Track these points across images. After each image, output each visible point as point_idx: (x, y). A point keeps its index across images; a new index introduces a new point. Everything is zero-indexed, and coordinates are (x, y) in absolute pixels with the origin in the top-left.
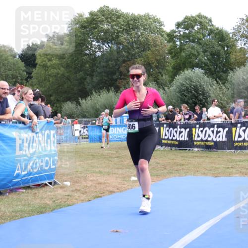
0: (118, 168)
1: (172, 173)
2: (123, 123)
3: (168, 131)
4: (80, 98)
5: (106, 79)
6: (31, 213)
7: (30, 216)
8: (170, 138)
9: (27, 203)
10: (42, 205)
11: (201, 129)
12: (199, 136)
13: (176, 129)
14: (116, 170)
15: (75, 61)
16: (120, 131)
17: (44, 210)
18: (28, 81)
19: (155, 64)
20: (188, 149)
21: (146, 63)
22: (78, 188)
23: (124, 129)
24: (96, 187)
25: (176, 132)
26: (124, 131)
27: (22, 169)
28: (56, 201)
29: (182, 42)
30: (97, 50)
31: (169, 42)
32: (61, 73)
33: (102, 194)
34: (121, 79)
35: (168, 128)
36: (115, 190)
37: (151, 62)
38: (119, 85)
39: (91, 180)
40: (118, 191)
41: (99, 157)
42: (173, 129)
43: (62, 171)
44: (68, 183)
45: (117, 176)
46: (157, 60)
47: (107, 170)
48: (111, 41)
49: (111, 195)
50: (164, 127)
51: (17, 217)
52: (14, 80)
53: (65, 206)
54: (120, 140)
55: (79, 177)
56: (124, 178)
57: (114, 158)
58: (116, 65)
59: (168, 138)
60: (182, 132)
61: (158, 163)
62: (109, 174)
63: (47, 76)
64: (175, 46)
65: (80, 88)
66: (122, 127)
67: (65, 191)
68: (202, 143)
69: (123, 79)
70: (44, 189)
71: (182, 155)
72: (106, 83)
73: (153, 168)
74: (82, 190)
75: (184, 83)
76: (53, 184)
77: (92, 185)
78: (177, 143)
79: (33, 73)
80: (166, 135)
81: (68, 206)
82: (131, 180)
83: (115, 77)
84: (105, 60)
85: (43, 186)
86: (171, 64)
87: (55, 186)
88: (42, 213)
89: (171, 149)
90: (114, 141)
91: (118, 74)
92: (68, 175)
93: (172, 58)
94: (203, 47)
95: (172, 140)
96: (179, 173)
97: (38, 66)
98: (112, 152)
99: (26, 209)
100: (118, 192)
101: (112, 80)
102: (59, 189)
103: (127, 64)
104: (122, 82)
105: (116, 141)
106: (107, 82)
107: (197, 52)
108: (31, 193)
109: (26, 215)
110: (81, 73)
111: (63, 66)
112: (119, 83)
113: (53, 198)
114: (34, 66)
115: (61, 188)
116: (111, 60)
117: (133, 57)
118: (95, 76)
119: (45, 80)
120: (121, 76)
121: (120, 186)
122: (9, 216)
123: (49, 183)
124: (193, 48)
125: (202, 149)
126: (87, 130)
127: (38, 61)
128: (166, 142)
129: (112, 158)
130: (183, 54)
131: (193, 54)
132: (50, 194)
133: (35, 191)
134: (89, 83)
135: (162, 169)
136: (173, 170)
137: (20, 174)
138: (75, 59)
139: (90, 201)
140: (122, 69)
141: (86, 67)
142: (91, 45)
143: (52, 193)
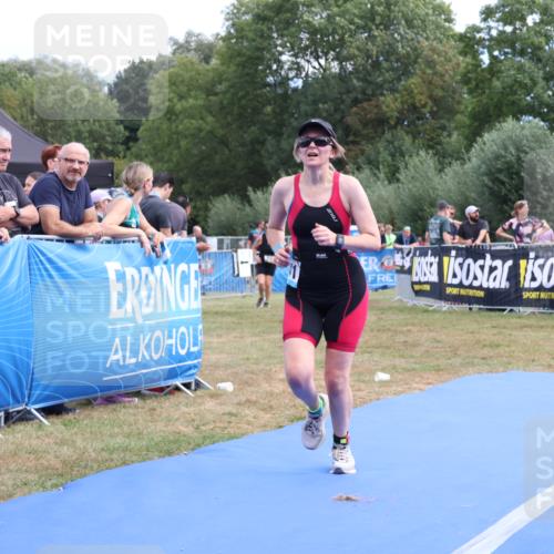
1: (473, 365)
3: (461, 265)
4: (250, 188)
7: (144, 460)
8: (466, 283)
9: (136, 432)
10: (171, 438)
11: (541, 261)
12: (534, 279)
13: (480, 262)
15: (240, 99)
17: (174, 446)
19: (428, 109)
20: (509, 308)
21: (406, 107)
22: (254, 398)
25: (482, 267)
27: (124, 350)
28: (202, 428)
29: (496, 53)
30: (292, 74)
31: (464, 53)
32: (208, 128)
34: (347, 143)
35: (460, 260)
37: (418, 104)
39: (281, 380)
42: (475, 261)
43: (213, 358)
44: (228, 386)
46: (431, 97)
48: (326, 54)
51: (112, 464)
53: (222, 439)
55: (252, 373)
56: (360, 374)
58: (336, 110)
59: (461, 282)
60: (496, 268)
61: (439, 342)
63: (175, 136)
64: (478, 64)
65: (251, 163)
67: (221, 404)
68: (543, 295)
69: (354, 143)
70: (173, 399)
71: (494, 323)
73: (427, 351)
74: (262, 401)
75: (503, 153)
76: (193, 387)
77: (284, 392)
78: (481, 294)
80: (455, 276)
81: (232, 437)
82: (376, 379)
84: (310, 98)
85: (171, 393)
86: (466, 107)
87: (198, 392)
88: (170, 453)
89: (470, 309)
91: (341, 131)
92: (227, 366)
93: (470, 92)
94: (545, 67)
95: (471, 287)
96: (489, 365)
99: (133, 444)
102: (208, 399)
103: (364, 109)
107: (531, 79)
108: (143, 408)
109: (134, 458)
110: (253, 128)
111: (211, 112)
113: (193, 420)
115: (213, 396)
117: (378, 92)
118: (285, 136)
120: (347, 136)
122: (95, 460)
123: (184, 385)
124: (520, 69)
125: (541, 310)
128: (455, 291)
130: (497, 84)
131: (520, 83)
132: (186, 410)
133: (151, 403)
134: (272, 153)
135: (450, 354)
136: (475, 357)
137: (121, 363)
138: (240, 94)
139: (281, 427)
140: (350, 120)
141: (265, 115)
142: (279, 62)
143: (192, 409)
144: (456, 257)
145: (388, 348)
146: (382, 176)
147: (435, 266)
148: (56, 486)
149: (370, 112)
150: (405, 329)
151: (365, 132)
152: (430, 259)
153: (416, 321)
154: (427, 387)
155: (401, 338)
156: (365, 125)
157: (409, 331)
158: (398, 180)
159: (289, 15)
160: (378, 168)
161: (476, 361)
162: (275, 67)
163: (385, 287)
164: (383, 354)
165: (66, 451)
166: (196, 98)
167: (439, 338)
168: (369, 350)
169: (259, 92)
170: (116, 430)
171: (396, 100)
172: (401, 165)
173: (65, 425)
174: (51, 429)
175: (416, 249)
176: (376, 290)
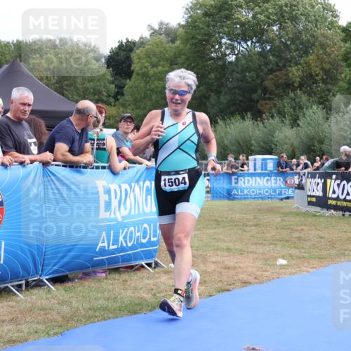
0: (256, 244)
1: (344, 255)
2: (266, 169)
3: (339, 185)
5: (240, 98)
6: (118, 312)
7: (117, 317)
8: (342, 197)
9: (113, 296)
10: (136, 301)
14: (254, 247)
16: (261, 183)
18: (118, 100)
19: (320, 77)
21: (305, 74)
23: (268, 180)
24: (221, 272)
26: (267, 183)
27: (109, 240)
28: (158, 295)
30: (228, 52)
33: (230, 285)
34: (264, 99)
35: (338, 181)
36: (251, 279)
37: (313, 74)
38: (261, 108)
39: (214, 262)
40: (256, 281)
41: (227, 225)
42: (348, 183)
45: (256, 256)
46: (322, 69)
47: (239, 246)
48: (251, 39)
49: (245, 288)
50: (331, 179)
51: (96, 319)
52: (97, 97)
54: (261, 198)
56: (266, 260)
57: (250, 226)
58: (257, 77)
59: (338, 196)
61: (322, 238)
62: (241, 252)
63: (149, 92)
66: (264, 177)
67: (171, 278)
69: (269, 99)
70: (139, 274)
72: (240, 106)
73: (314, 245)
76: (153, 266)
77: (214, 271)
79: (127, 86)
80: (334, 192)
82: (278, 264)
83: (255, 96)
84: (240, 68)
85: (138, 269)
86: (346, 76)
87: (157, 270)
88: (135, 313)
89: (343, 215)
90: (251, 198)
91: (260, 91)
95: (345, 200)
97: (134, 76)
98: (247, 216)
99: (110, 305)
100: (256, 283)
101: (251, 100)
102: (163, 275)
103: (277, 76)
104: (266, 104)
105: (255, 198)
106: (242, 104)
108: (119, 280)
109: (110, 315)
112: (262, 106)
113: (152, 289)
114: (129, 74)
115: (166, 272)
116: (248, 69)
117: (288, 64)
118: (223, 93)
119: (145, 98)
120: (265, 94)
121: (259, 273)
122: (84, 316)
123: (146, 264)
126: (208, 180)
127: (136, 67)
128: (333, 203)
129: (247, 226)
132: (148, 282)
133: (125, 276)
134: (214, 105)
135: (328, 247)
136: (345, 250)
137: (107, 248)
138: (193, 65)
139: (211, 296)
140: (267, 83)
141: (210, 79)
142: (220, 43)
143: (152, 281)
144: (336, 180)
145: (287, 241)
146: (287, 122)
147: (321, 185)
148: (56, 334)
149: (281, 79)
150: (300, 228)
151: (277, 91)
152: (318, 180)
153: (307, 223)
154: (312, 270)
155: (296, 235)
156: (277, 87)
157: (302, 230)
158: (298, 125)
159: (227, 12)
160: (285, 117)
161: (346, 252)
162: (217, 47)
163: (288, 198)
164: (283, 246)
165: (65, 309)
166: (163, 66)
167: (322, 235)
168: (274, 242)
169: (206, 63)
170: (99, 295)
171: (299, 70)
172: (301, 115)
173: (66, 291)
174: (56, 293)
175: (308, 173)
176: (282, 200)
